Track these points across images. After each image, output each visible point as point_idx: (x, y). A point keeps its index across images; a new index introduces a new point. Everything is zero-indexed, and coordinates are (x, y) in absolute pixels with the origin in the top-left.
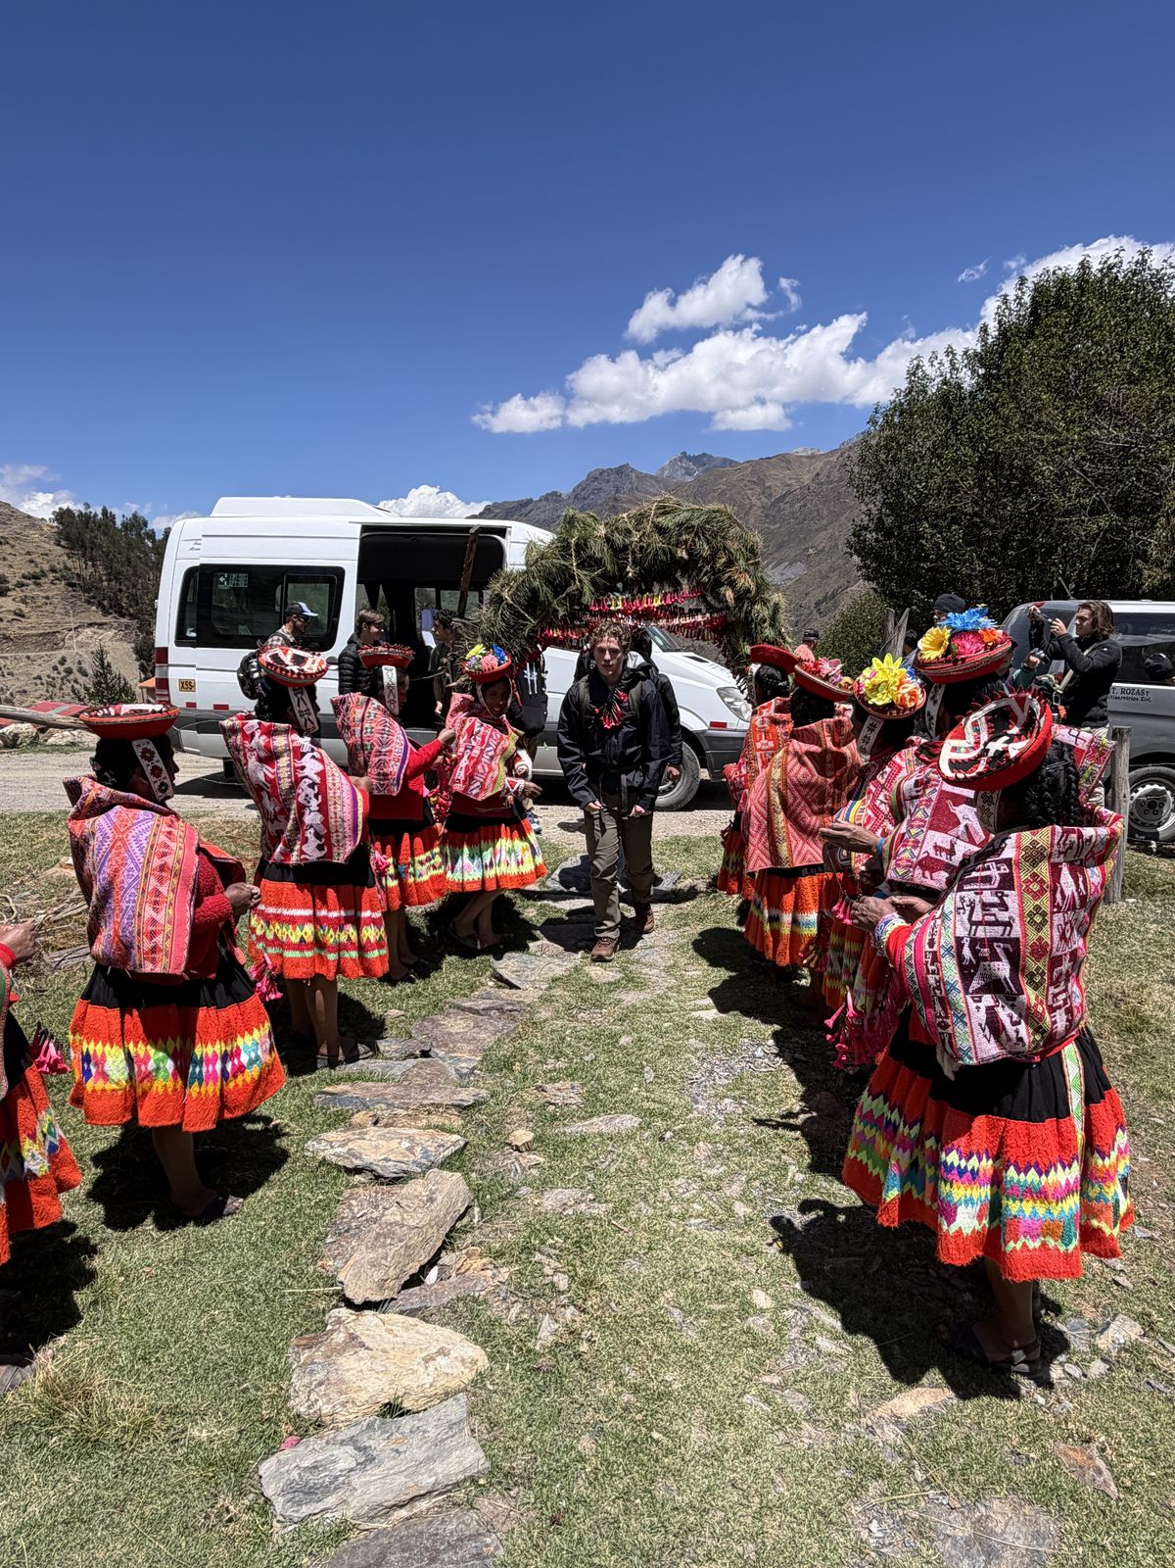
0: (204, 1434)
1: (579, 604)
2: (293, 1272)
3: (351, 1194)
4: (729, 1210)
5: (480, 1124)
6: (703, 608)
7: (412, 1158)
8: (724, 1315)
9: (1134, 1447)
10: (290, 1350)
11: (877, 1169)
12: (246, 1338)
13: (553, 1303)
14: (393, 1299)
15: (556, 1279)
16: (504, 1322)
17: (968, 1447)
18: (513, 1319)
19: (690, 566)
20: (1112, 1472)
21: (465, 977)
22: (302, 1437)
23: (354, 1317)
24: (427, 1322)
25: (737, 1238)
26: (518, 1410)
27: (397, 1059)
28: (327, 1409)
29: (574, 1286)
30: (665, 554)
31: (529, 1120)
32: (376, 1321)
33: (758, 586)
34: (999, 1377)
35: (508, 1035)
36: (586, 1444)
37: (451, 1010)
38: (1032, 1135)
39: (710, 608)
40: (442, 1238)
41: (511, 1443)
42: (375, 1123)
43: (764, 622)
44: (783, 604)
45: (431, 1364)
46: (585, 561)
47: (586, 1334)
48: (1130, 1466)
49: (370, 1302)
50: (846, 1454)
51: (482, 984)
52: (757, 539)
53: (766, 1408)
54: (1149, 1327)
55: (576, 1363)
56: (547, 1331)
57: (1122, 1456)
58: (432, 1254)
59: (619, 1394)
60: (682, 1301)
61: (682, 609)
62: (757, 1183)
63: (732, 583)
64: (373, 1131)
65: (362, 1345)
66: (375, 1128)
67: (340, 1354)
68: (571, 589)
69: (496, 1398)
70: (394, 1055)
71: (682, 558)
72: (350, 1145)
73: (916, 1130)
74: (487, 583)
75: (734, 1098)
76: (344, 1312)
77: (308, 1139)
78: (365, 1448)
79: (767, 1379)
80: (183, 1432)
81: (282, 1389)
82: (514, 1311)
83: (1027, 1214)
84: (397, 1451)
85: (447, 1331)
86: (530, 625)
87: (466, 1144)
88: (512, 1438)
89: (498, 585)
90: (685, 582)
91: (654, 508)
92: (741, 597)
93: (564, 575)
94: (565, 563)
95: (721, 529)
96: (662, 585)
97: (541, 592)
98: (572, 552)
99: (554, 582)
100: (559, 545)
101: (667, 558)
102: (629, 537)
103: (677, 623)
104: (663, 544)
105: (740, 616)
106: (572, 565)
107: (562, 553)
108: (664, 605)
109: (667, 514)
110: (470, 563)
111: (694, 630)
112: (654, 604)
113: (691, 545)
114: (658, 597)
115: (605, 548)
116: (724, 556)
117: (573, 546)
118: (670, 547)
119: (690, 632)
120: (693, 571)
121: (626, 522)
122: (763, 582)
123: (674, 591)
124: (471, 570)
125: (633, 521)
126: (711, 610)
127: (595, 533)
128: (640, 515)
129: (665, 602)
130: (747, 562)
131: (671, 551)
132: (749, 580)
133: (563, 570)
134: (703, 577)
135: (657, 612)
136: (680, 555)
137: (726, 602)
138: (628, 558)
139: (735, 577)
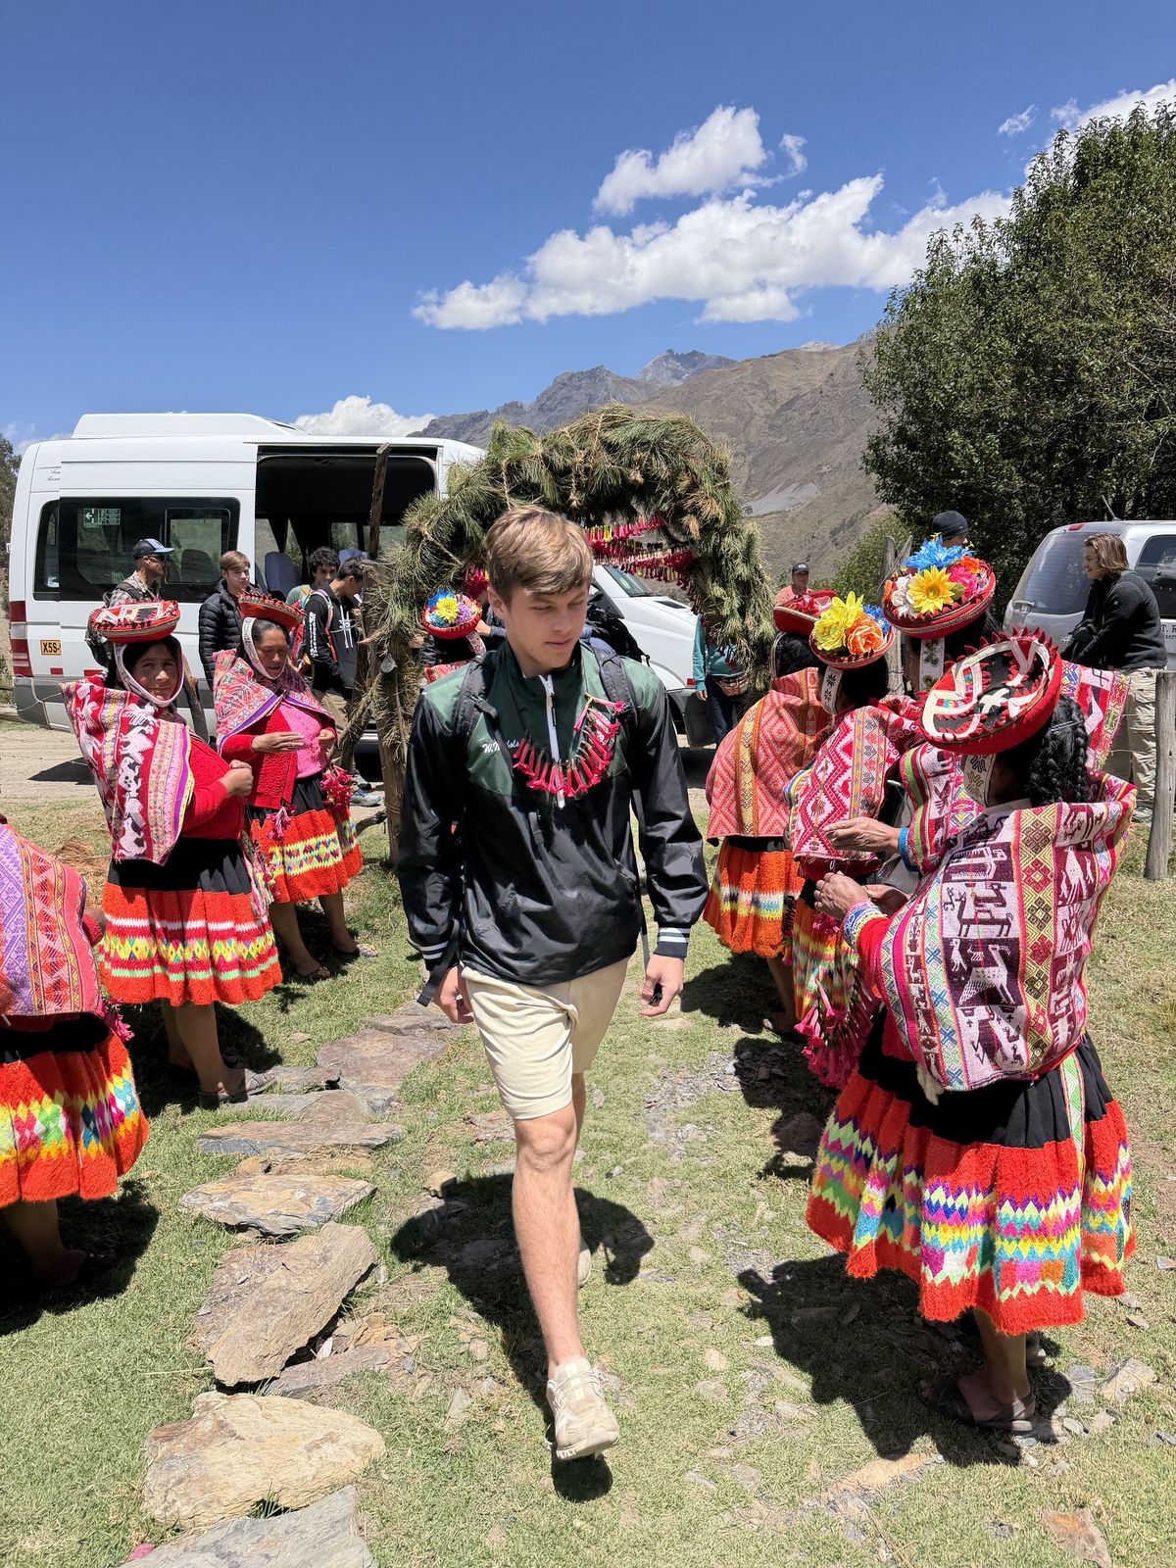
0: (38, 1546)
2: (156, 1351)
3: (233, 1256)
4: (684, 1256)
5: (394, 1166)
6: (664, 542)
7: (307, 1210)
8: (669, 1381)
9: (1134, 1510)
10: (147, 1443)
11: (846, 1209)
12: (95, 1430)
13: (469, 1375)
14: (274, 1378)
15: (472, 1347)
16: (408, 1400)
17: (943, 1519)
18: (420, 1396)
19: (647, 489)
20: (1107, 1539)
21: (388, 990)
22: (157, 1545)
23: (225, 1402)
24: (314, 1403)
25: (692, 1290)
26: (417, 1502)
27: (298, 1093)
28: (186, 1511)
29: (494, 1354)
30: (615, 476)
31: (453, 1159)
32: (252, 1405)
33: (728, 514)
34: (986, 1438)
35: (434, 1057)
36: (495, 1539)
37: (367, 1031)
38: (1030, 1162)
39: (674, 543)
40: (338, 1303)
41: (406, 1542)
42: (267, 1171)
43: (736, 558)
44: (759, 537)
45: (315, 1454)
46: (519, 487)
47: (504, 1409)
48: (1128, 1531)
49: (244, 1383)
50: (802, 1535)
51: (408, 998)
52: (726, 454)
53: (712, 1486)
54: (1164, 1372)
55: (491, 1444)
56: (460, 1406)
57: (1120, 1521)
58: (324, 1324)
59: (540, 1477)
60: (620, 1365)
61: (639, 544)
62: (719, 1224)
63: (696, 511)
64: (262, 1179)
65: (233, 1434)
66: (266, 1177)
67: (205, 1446)
69: (392, 1490)
70: (294, 1087)
71: (635, 480)
72: (233, 1198)
73: (893, 1161)
74: (402, 516)
75: (698, 1123)
76: (215, 1395)
77: (184, 1191)
78: (230, 1554)
79: (715, 1452)
80: (12, 1544)
81: (134, 1489)
82: (422, 1386)
83: (1025, 1255)
84: (267, 1556)
85: (338, 1414)
86: (455, 568)
87: (373, 1192)
88: (407, 1535)
89: (416, 518)
90: (640, 510)
91: (601, 420)
92: (707, 528)
93: (495, 504)
94: (495, 490)
95: (682, 444)
96: (612, 514)
97: (467, 526)
98: (502, 476)
99: (482, 514)
100: (486, 467)
101: (617, 482)
102: (571, 456)
103: (633, 561)
104: (613, 464)
105: (707, 551)
106: (503, 492)
107: (492, 478)
108: (617, 539)
109: (617, 427)
110: (380, 491)
111: (654, 570)
112: (605, 538)
113: (646, 465)
114: (609, 530)
115: (542, 471)
116: (686, 478)
117: (503, 469)
118: (621, 468)
119: (649, 571)
120: (650, 497)
121: (568, 438)
122: (734, 509)
123: (628, 522)
124: (381, 500)
125: (576, 437)
126: (674, 545)
127: (530, 452)
128: (585, 429)
129: (617, 535)
130: (714, 484)
131: (622, 473)
132: (716, 506)
133: (493, 499)
134: (661, 505)
135: (609, 548)
136: (633, 478)
137: (690, 534)
138: (571, 483)
139: (700, 504)
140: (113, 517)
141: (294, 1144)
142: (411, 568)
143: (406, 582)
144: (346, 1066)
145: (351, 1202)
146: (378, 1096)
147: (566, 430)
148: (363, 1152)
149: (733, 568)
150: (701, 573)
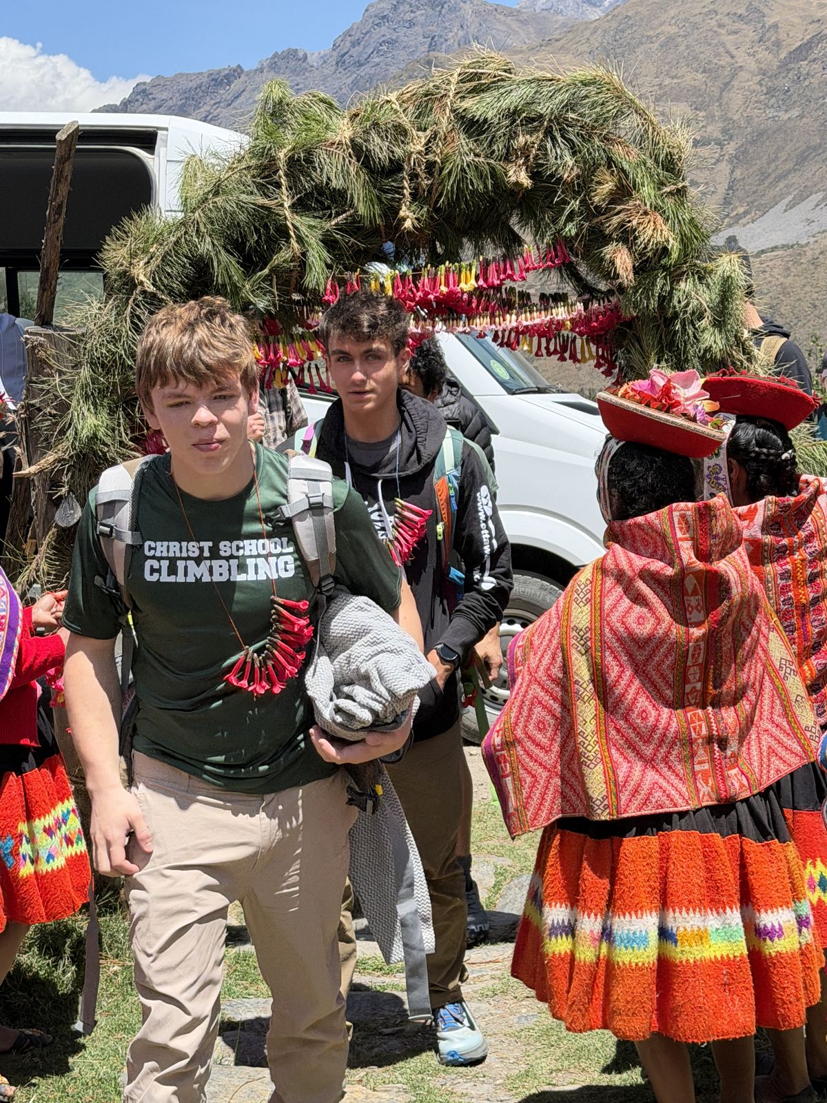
1: (302, 290)
6: (568, 288)
19: (540, 198)
30: (481, 176)
33: (685, 241)
39: (587, 291)
43: (701, 317)
46: (309, 195)
52: (680, 138)
61: (525, 296)
63: (627, 236)
68: (282, 257)
71: (517, 184)
89: (124, 252)
90: (527, 236)
91: (455, 79)
92: (649, 265)
93: (266, 227)
94: (266, 202)
95: (601, 120)
96: (477, 243)
97: (215, 264)
98: (280, 177)
99: (244, 244)
100: (253, 162)
101: (486, 186)
102: (403, 142)
103: (514, 324)
104: (477, 155)
105: (648, 306)
106: (282, 205)
107: (258, 180)
108: (485, 286)
109: (483, 91)
110: (60, 206)
111: (553, 340)
112: (462, 285)
113: (537, 155)
114: (470, 270)
115: (352, 169)
116: (609, 179)
117: (282, 164)
118: (492, 161)
119: (544, 344)
120: (543, 213)
121: (396, 112)
122: (694, 230)
123: (505, 257)
124: (61, 221)
125: (411, 109)
126: (587, 296)
127: (330, 135)
128: (426, 95)
129: (486, 280)
130: (659, 189)
131: (493, 170)
132: (664, 227)
133: (262, 218)
134: (565, 225)
135: (470, 302)
136: (513, 179)
137: (617, 276)
138: (403, 188)
139: (635, 222)
142: (114, 340)
143: (102, 365)
147: (393, 97)
149: (695, 337)
150: (637, 346)
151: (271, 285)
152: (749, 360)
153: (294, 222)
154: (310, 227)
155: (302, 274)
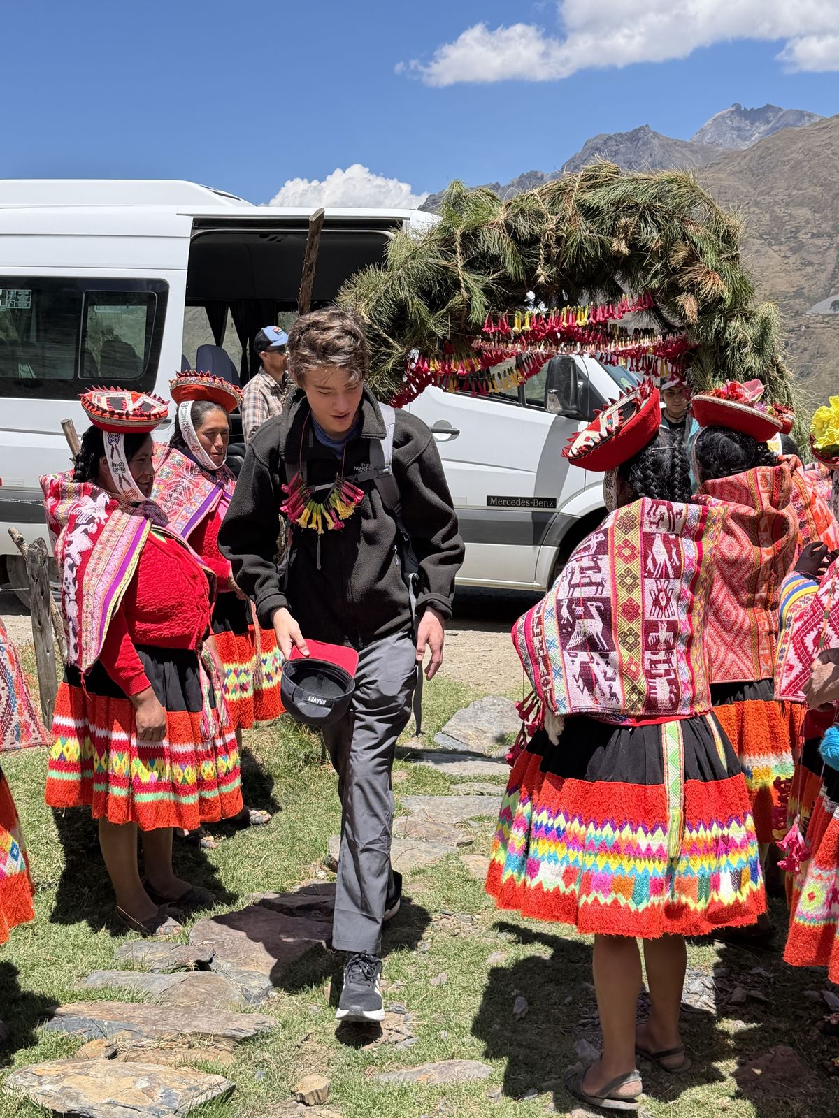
6: (655, 326)
19: (634, 262)
21: (286, 864)
27: (161, 972)
30: (593, 246)
33: (736, 294)
39: (668, 327)
42: (111, 1056)
43: (745, 345)
44: (776, 322)
46: (475, 259)
52: (736, 220)
61: (623, 330)
63: (694, 288)
66: (107, 1061)
68: (455, 301)
71: (618, 251)
74: (337, 294)
86: (396, 356)
89: (352, 296)
91: (578, 179)
92: (709, 308)
93: (445, 281)
94: (446, 263)
95: (679, 208)
96: (591, 292)
97: (410, 306)
98: (456, 246)
99: (430, 292)
100: (438, 237)
101: (597, 254)
102: (540, 223)
103: (613, 350)
104: (591, 232)
105: (707, 338)
106: (456, 266)
107: (442, 249)
108: (594, 322)
109: (598, 187)
110: (311, 265)
111: (641, 361)
112: (578, 321)
113: (634, 232)
114: (584, 311)
115: (504, 241)
116: (683, 248)
117: (458, 238)
118: (602, 236)
119: (635, 364)
120: (637, 271)
121: (537, 201)
122: (743, 285)
123: (609, 303)
124: (312, 276)
125: (548, 200)
126: (666, 331)
127: (491, 219)
128: (559, 190)
129: (595, 318)
130: (719, 256)
131: (602, 244)
132: (720, 282)
133: (443, 274)
134: (651, 280)
135: (583, 335)
136: (616, 248)
137: (685, 317)
138: (539, 254)
139: (699, 279)
140: (24, 300)
141: (147, 1029)
144: (222, 945)
145: (203, 1099)
146: (254, 983)
147: (535, 192)
148: (226, 1045)
149: (741, 360)
150: (699, 365)
151: (447, 320)
152: (782, 377)
153: (464, 277)
154: (475, 281)
155: (468, 313)
